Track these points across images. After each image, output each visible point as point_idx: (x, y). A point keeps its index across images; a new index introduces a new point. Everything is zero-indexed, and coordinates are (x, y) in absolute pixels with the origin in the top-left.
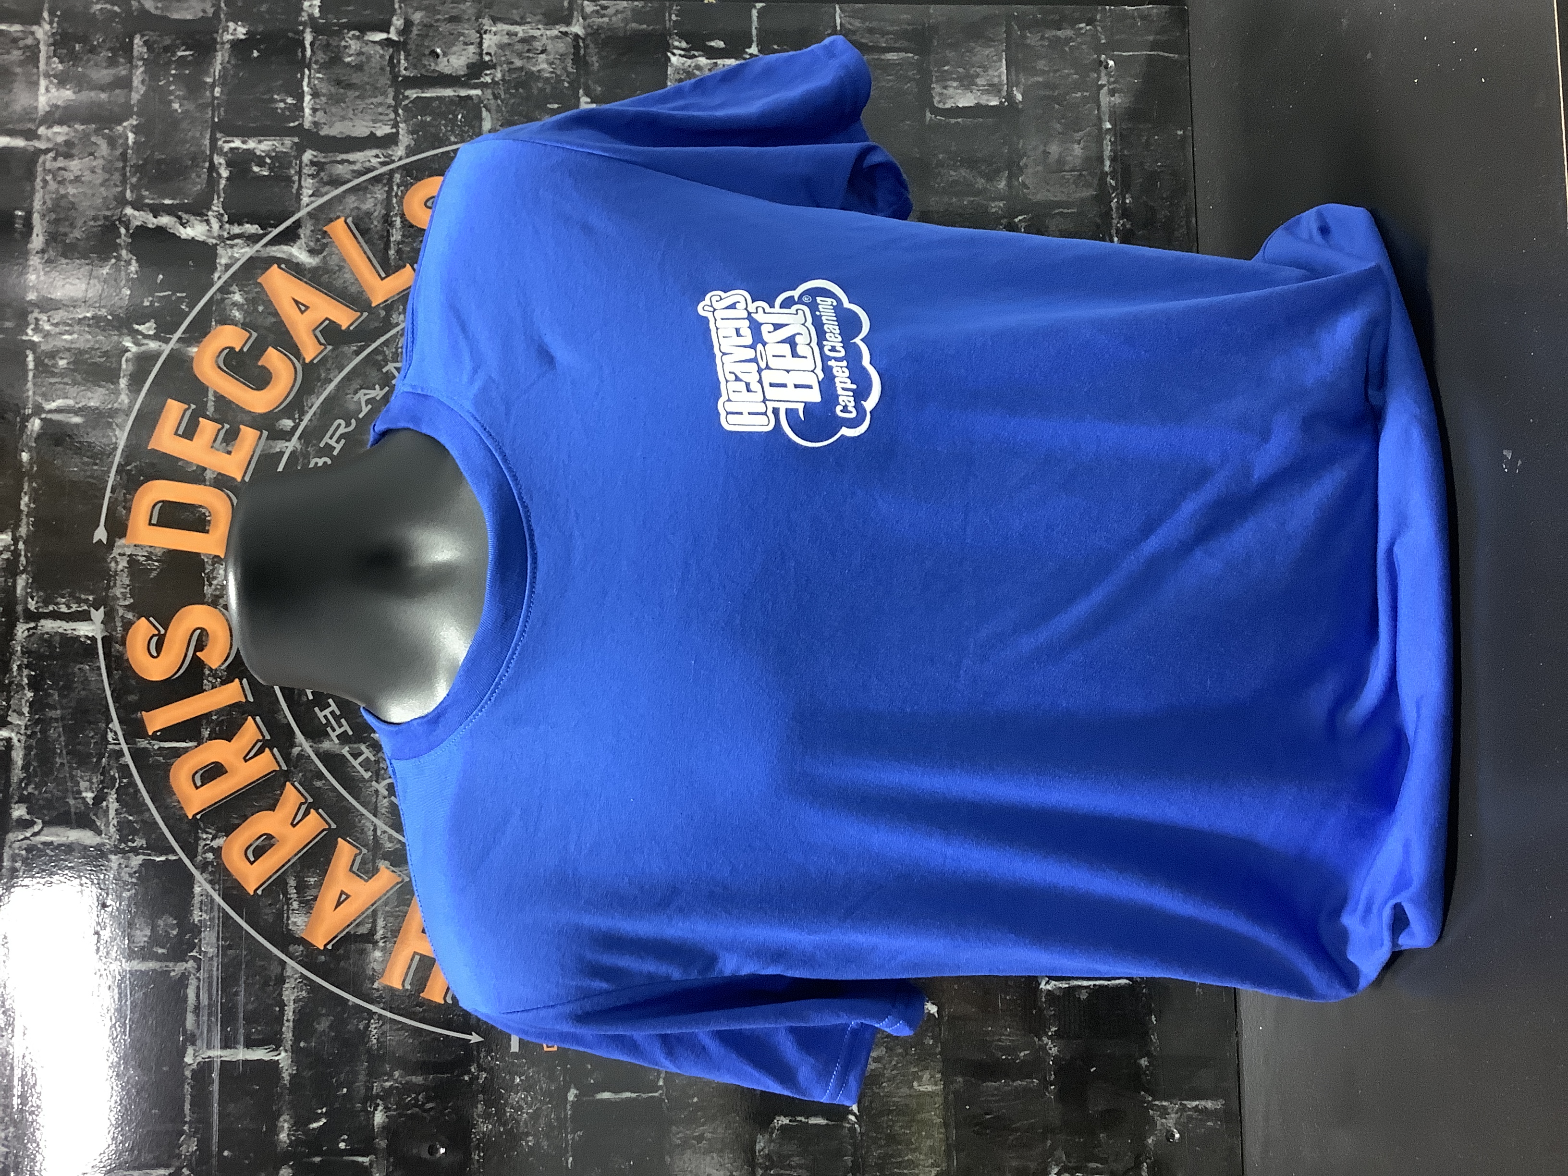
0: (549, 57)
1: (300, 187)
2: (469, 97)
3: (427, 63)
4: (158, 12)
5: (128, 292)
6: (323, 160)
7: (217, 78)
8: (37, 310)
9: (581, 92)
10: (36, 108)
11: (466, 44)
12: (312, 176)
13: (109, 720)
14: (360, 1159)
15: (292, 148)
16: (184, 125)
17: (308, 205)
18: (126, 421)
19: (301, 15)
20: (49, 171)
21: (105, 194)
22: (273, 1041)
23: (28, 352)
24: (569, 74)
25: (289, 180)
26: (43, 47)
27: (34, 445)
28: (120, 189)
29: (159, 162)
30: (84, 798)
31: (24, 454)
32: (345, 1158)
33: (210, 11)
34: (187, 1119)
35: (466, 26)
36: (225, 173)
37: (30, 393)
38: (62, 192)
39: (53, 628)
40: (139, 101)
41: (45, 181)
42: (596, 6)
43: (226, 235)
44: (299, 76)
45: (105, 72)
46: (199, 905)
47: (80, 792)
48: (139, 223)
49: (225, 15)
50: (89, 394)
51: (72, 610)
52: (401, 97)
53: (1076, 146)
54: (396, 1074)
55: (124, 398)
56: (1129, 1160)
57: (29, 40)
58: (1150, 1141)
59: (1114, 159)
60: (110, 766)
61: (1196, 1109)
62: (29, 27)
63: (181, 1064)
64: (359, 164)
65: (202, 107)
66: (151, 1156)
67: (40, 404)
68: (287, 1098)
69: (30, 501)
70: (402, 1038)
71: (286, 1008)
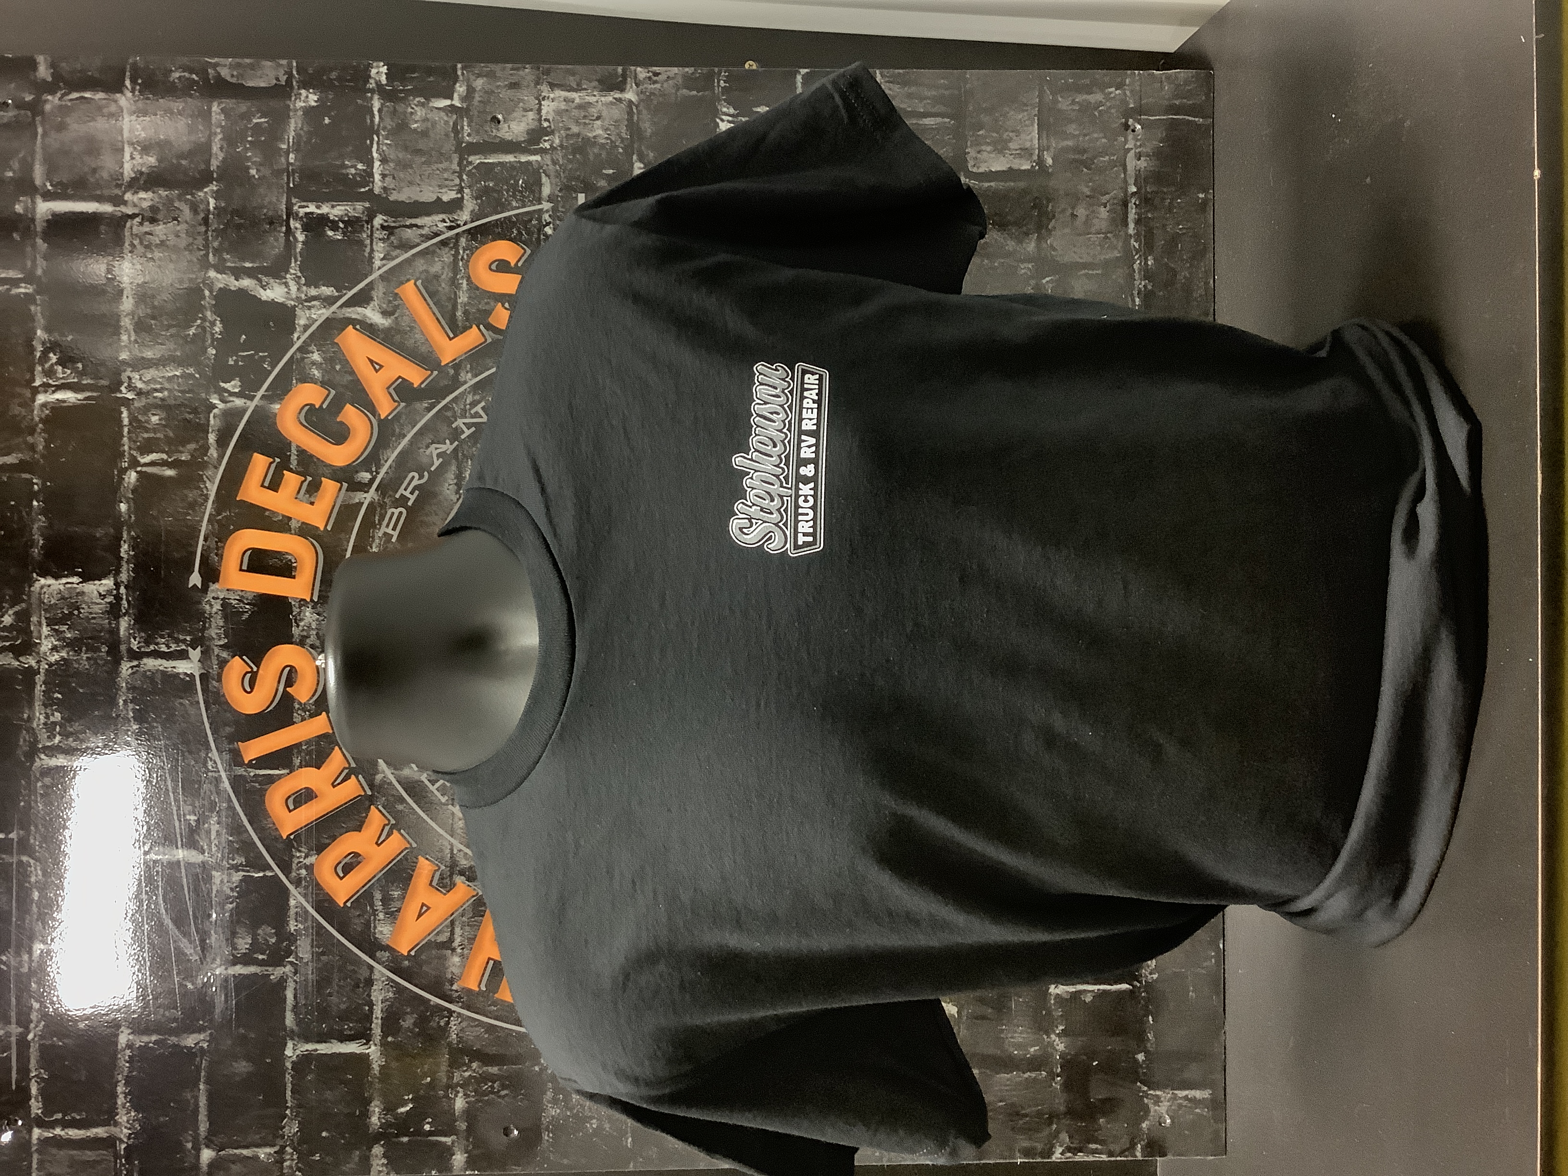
0: (606, 122)
1: (372, 250)
2: (529, 163)
3: (488, 129)
4: (234, 80)
5: (214, 352)
6: (393, 224)
7: (291, 144)
8: (129, 369)
9: (635, 157)
10: (122, 174)
11: (525, 110)
12: (383, 240)
13: (208, 749)
14: (443, 1139)
15: (363, 213)
16: (262, 190)
17: (379, 268)
18: (215, 473)
19: (368, 82)
20: (136, 235)
21: (188, 256)
22: (364, 1036)
23: (123, 409)
24: (623, 140)
25: (361, 243)
26: (126, 115)
27: (131, 496)
28: (202, 253)
29: (239, 227)
30: (188, 820)
31: (122, 504)
32: (430, 1138)
33: (283, 79)
34: (289, 1105)
35: (525, 92)
36: (301, 237)
37: (126, 448)
38: (149, 255)
39: (154, 666)
40: (218, 167)
41: (133, 245)
42: (648, 72)
43: (304, 297)
45: (185, 139)
46: (293, 917)
47: (184, 815)
48: (222, 286)
49: (297, 82)
50: (181, 449)
51: (171, 649)
52: (465, 162)
53: (1102, 209)
54: (474, 1065)
55: (213, 452)
56: (1125, 1142)
57: (113, 108)
58: (1144, 1125)
59: (1138, 222)
60: (211, 791)
61: (1186, 1098)
62: (112, 95)
63: (282, 1057)
64: (427, 229)
65: (278, 173)
66: (258, 1137)
67: (135, 457)
68: (377, 1086)
69: (129, 548)
70: (478, 1033)
71: (375, 1007)
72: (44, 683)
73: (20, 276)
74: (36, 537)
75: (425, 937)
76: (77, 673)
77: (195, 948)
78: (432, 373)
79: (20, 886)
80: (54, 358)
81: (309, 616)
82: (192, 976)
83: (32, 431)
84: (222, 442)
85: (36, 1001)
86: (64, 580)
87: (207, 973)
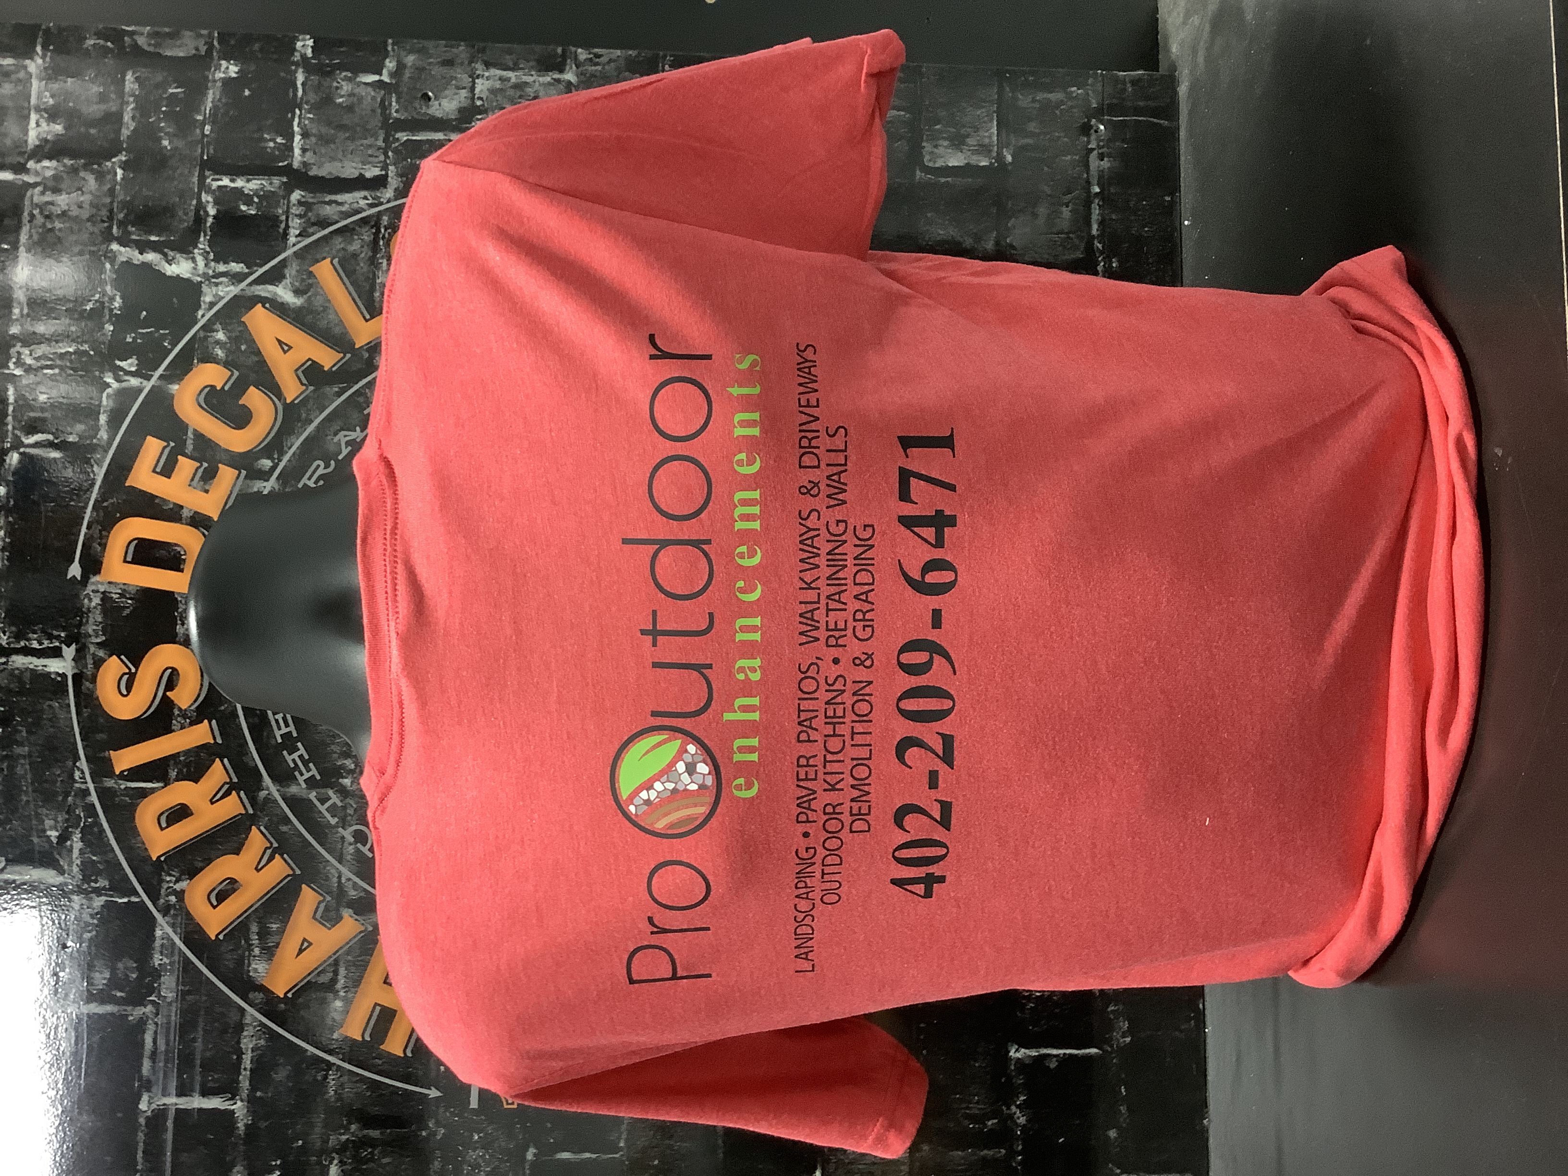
1: (287, 227)
3: (417, 105)
4: (151, 49)
5: (112, 328)
6: (311, 200)
7: (207, 116)
8: (19, 344)
10: (26, 141)
11: (458, 88)
12: (300, 216)
13: (77, 758)
15: (280, 188)
16: (173, 162)
17: (294, 245)
18: (104, 457)
19: (293, 55)
20: (37, 205)
21: (91, 229)
22: (230, 1090)
23: (9, 386)
25: (276, 220)
26: (35, 83)
27: (11, 479)
28: (106, 225)
29: (146, 199)
30: (48, 837)
31: (1, 488)
33: (203, 49)
34: (140, 1167)
35: (459, 70)
36: (212, 211)
37: (10, 427)
38: (49, 226)
39: (24, 664)
40: (128, 136)
41: (32, 217)
42: (590, 54)
44: (290, 115)
45: (96, 107)
46: (158, 949)
47: (44, 831)
48: (125, 260)
49: (218, 52)
50: (68, 430)
51: (44, 646)
52: (391, 139)
53: (1064, 209)
54: (353, 1127)
55: (103, 435)
57: (22, 75)
59: (1102, 223)
60: (76, 804)
62: (21, 61)
63: (135, 1111)
64: (347, 206)
65: (192, 145)
67: (19, 438)
68: (242, 1148)
69: (5, 535)
70: (360, 1090)
71: (244, 1056)
78: (345, 356)
87: (57, 1013)
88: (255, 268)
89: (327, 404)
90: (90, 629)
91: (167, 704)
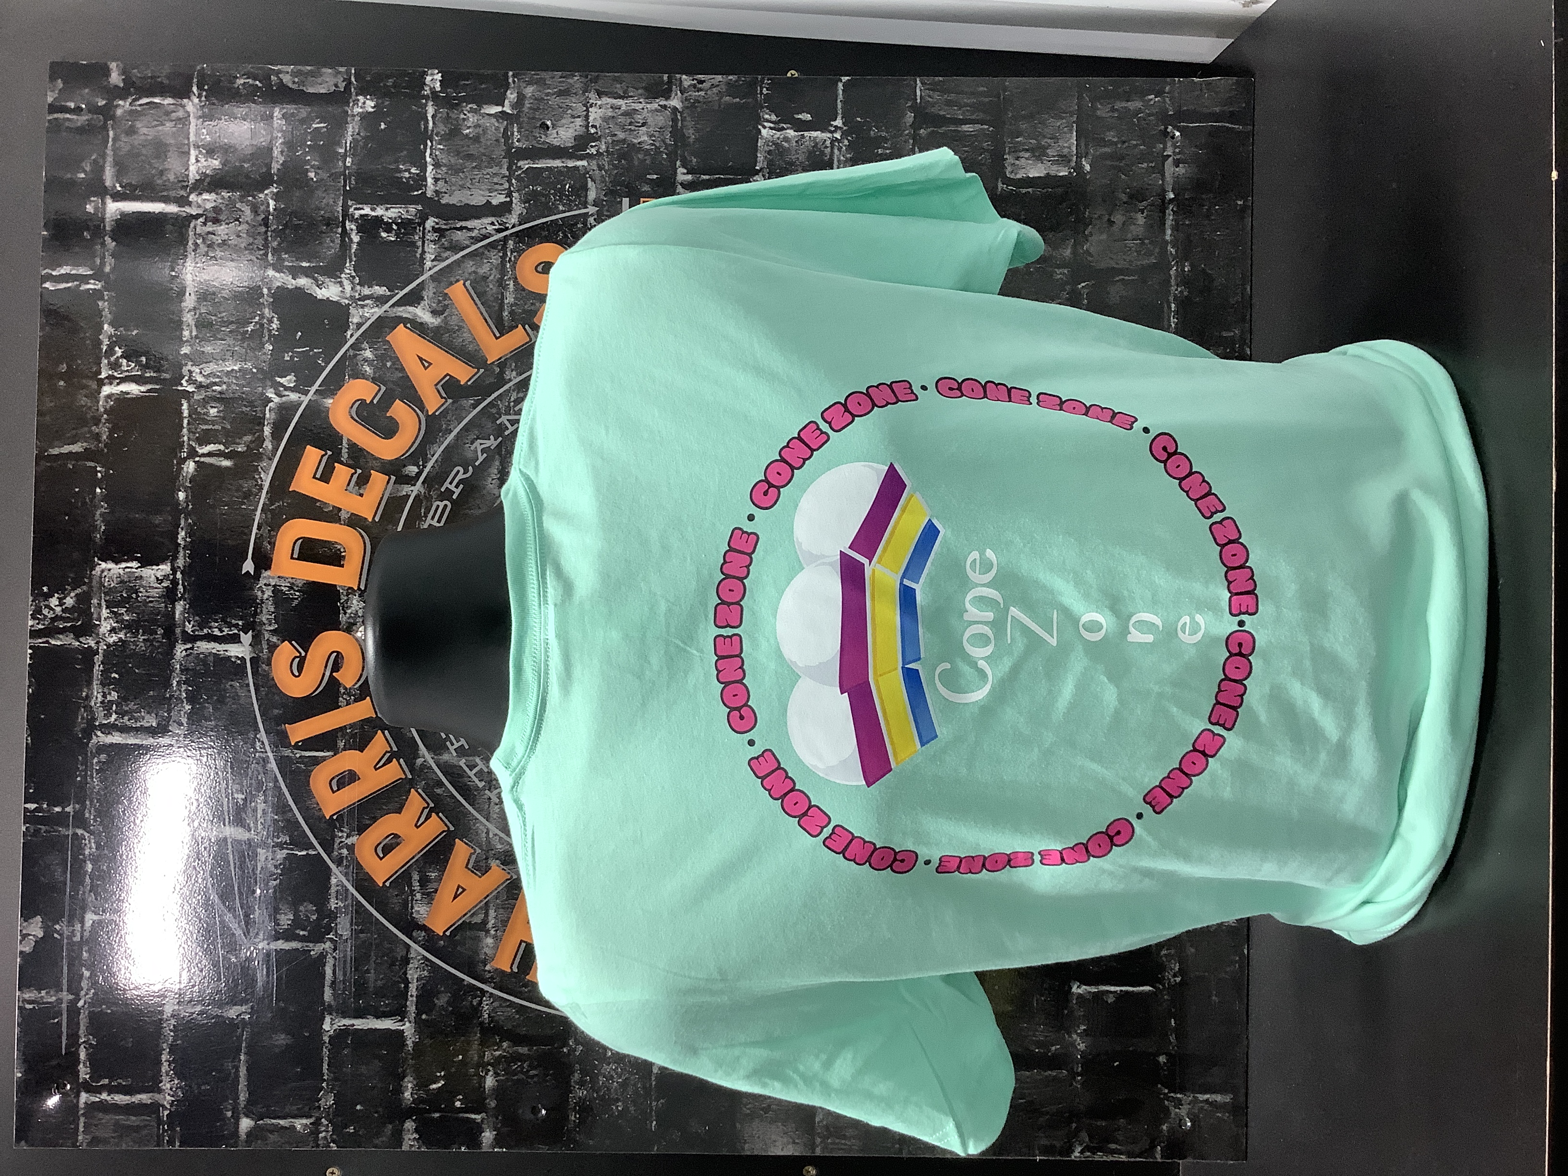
0: (651, 129)
1: (424, 252)
2: (576, 168)
3: (538, 135)
4: (295, 87)
5: (271, 348)
6: (444, 227)
7: (348, 149)
8: (190, 363)
9: (678, 163)
10: (187, 176)
11: (573, 117)
12: (434, 242)
13: (257, 730)
14: (473, 1116)
15: (416, 215)
16: (319, 193)
18: (270, 465)
19: (423, 89)
20: (200, 235)
21: (249, 257)
22: (400, 1013)
23: (184, 402)
24: (667, 146)
25: (413, 244)
26: (192, 120)
27: (189, 485)
28: (261, 252)
29: (297, 227)
30: (236, 799)
31: (180, 493)
32: (461, 1115)
33: (342, 86)
34: (325, 1077)
35: (573, 100)
36: (356, 238)
38: (211, 254)
39: (207, 649)
40: (278, 170)
41: (196, 245)
42: (693, 80)
43: (357, 297)
45: (248, 142)
46: (333, 895)
47: (233, 793)
48: (279, 284)
49: (355, 89)
50: (238, 440)
51: (224, 633)
52: (514, 168)
53: (1139, 215)
54: (505, 1045)
55: (268, 444)
56: (1145, 1143)
57: (180, 113)
58: (1164, 1127)
59: (1176, 228)
60: (257, 771)
61: (1207, 1101)
62: (180, 101)
63: (320, 1031)
64: (476, 231)
65: (334, 177)
66: (295, 1108)
67: (194, 448)
68: (411, 1062)
69: (186, 535)
70: (510, 1014)
71: (410, 985)
72: (102, 663)
73: (89, 273)
74: (98, 522)
75: (460, 919)
76: (134, 654)
77: (240, 922)
79: (75, 858)
80: (119, 352)
81: (356, 604)
82: (236, 950)
83: (97, 421)
84: (277, 436)
85: (87, 970)
86: (124, 565)
87: (250, 947)
88: (396, 291)
89: (464, 416)
90: (264, 618)
91: (333, 684)
